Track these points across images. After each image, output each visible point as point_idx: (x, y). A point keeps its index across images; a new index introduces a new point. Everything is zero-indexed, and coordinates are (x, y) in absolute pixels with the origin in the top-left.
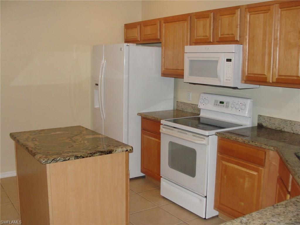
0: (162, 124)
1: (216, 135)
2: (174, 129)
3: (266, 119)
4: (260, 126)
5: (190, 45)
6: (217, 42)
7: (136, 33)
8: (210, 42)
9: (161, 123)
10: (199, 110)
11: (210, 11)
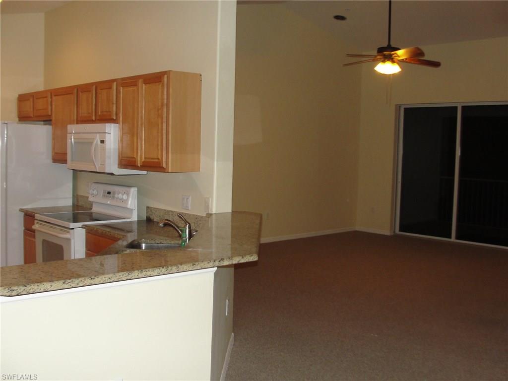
0: (37, 220)
1: (82, 227)
2: (46, 224)
3: (153, 211)
4: (149, 220)
5: (77, 124)
6: (98, 120)
7: (28, 107)
8: (93, 120)
9: (36, 218)
10: (91, 204)
11: (92, 84)
